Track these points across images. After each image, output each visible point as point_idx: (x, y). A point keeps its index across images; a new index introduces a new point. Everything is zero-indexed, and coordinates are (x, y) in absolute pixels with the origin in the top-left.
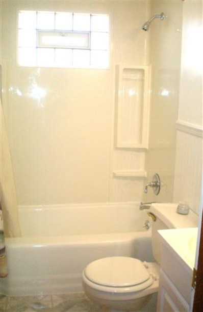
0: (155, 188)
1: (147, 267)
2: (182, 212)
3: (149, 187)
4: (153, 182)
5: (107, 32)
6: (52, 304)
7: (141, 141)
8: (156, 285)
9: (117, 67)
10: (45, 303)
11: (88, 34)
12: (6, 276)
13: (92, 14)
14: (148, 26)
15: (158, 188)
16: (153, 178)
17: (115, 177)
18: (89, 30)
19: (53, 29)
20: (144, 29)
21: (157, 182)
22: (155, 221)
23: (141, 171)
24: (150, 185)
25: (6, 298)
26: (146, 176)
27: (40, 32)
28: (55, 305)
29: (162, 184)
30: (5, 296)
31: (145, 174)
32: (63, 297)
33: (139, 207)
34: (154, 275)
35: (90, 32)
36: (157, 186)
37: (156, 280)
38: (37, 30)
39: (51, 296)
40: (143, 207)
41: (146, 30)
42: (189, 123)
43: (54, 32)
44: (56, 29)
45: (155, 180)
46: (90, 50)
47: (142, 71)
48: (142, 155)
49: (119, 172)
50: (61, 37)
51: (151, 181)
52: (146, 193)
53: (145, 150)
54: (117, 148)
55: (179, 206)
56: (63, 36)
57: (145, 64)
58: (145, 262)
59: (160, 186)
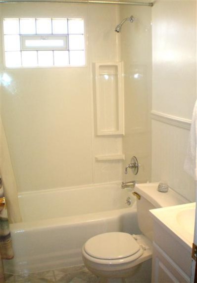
0: (133, 169)
1: (136, 240)
2: (162, 190)
3: (128, 168)
4: (131, 164)
5: (83, 34)
6: (55, 279)
7: (118, 128)
8: (147, 254)
9: (94, 65)
10: (49, 278)
11: (66, 36)
12: (13, 257)
13: (69, 19)
14: (120, 29)
15: (137, 168)
16: (131, 160)
17: (97, 161)
18: (67, 33)
19: (35, 33)
20: (116, 31)
21: (135, 163)
22: (139, 199)
23: (119, 154)
24: (129, 167)
25: (13, 277)
26: (124, 158)
27: (23, 37)
28: (58, 278)
29: (139, 165)
30: (12, 275)
31: (123, 157)
32: (63, 271)
33: (120, 186)
34: (144, 246)
35: (68, 34)
36: (135, 167)
37: (145, 250)
38: (20, 35)
39: (53, 271)
40: (124, 186)
41: (118, 32)
42: (164, 114)
43: (37, 36)
44: (37, 33)
45: (133, 162)
46: (69, 50)
47: (116, 67)
48: (120, 141)
49: (100, 156)
50: (42, 40)
51: (129, 162)
52: (126, 173)
53: (121, 136)
54: (97, 136)
55: (159, 185)
56: (43, 39)
57: (117, 61)
58: (134, 235)
59: (138, 167)
